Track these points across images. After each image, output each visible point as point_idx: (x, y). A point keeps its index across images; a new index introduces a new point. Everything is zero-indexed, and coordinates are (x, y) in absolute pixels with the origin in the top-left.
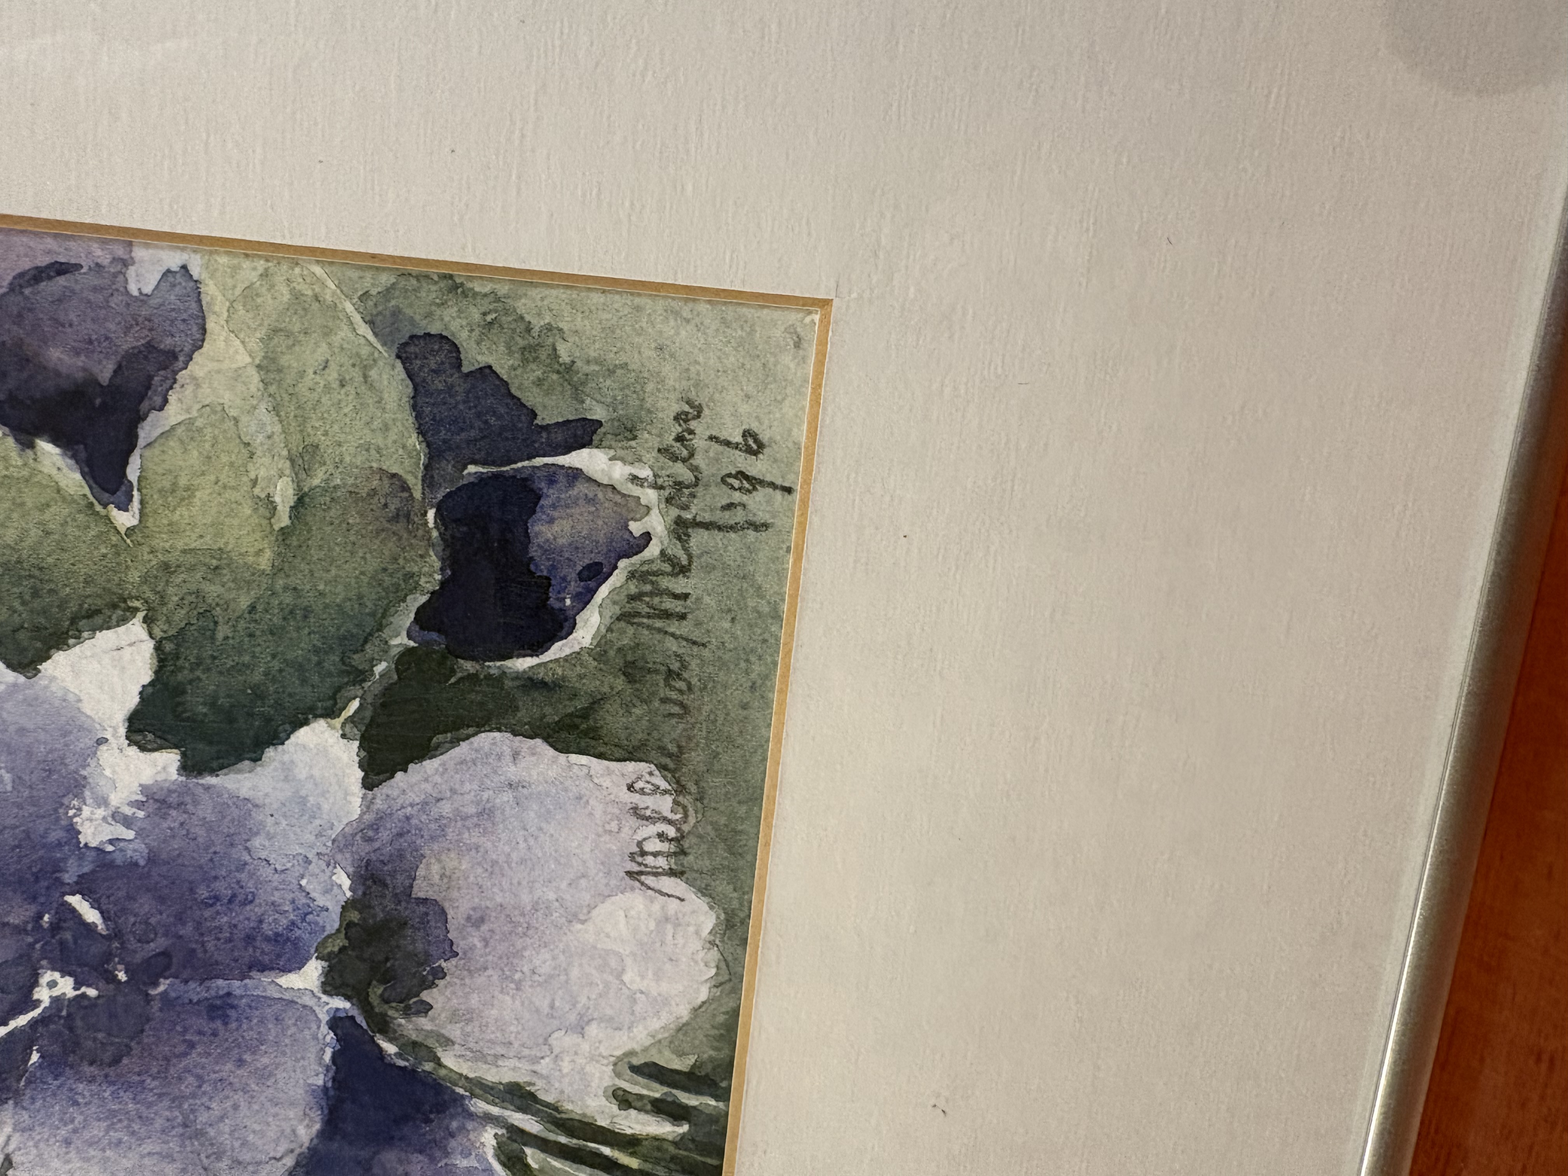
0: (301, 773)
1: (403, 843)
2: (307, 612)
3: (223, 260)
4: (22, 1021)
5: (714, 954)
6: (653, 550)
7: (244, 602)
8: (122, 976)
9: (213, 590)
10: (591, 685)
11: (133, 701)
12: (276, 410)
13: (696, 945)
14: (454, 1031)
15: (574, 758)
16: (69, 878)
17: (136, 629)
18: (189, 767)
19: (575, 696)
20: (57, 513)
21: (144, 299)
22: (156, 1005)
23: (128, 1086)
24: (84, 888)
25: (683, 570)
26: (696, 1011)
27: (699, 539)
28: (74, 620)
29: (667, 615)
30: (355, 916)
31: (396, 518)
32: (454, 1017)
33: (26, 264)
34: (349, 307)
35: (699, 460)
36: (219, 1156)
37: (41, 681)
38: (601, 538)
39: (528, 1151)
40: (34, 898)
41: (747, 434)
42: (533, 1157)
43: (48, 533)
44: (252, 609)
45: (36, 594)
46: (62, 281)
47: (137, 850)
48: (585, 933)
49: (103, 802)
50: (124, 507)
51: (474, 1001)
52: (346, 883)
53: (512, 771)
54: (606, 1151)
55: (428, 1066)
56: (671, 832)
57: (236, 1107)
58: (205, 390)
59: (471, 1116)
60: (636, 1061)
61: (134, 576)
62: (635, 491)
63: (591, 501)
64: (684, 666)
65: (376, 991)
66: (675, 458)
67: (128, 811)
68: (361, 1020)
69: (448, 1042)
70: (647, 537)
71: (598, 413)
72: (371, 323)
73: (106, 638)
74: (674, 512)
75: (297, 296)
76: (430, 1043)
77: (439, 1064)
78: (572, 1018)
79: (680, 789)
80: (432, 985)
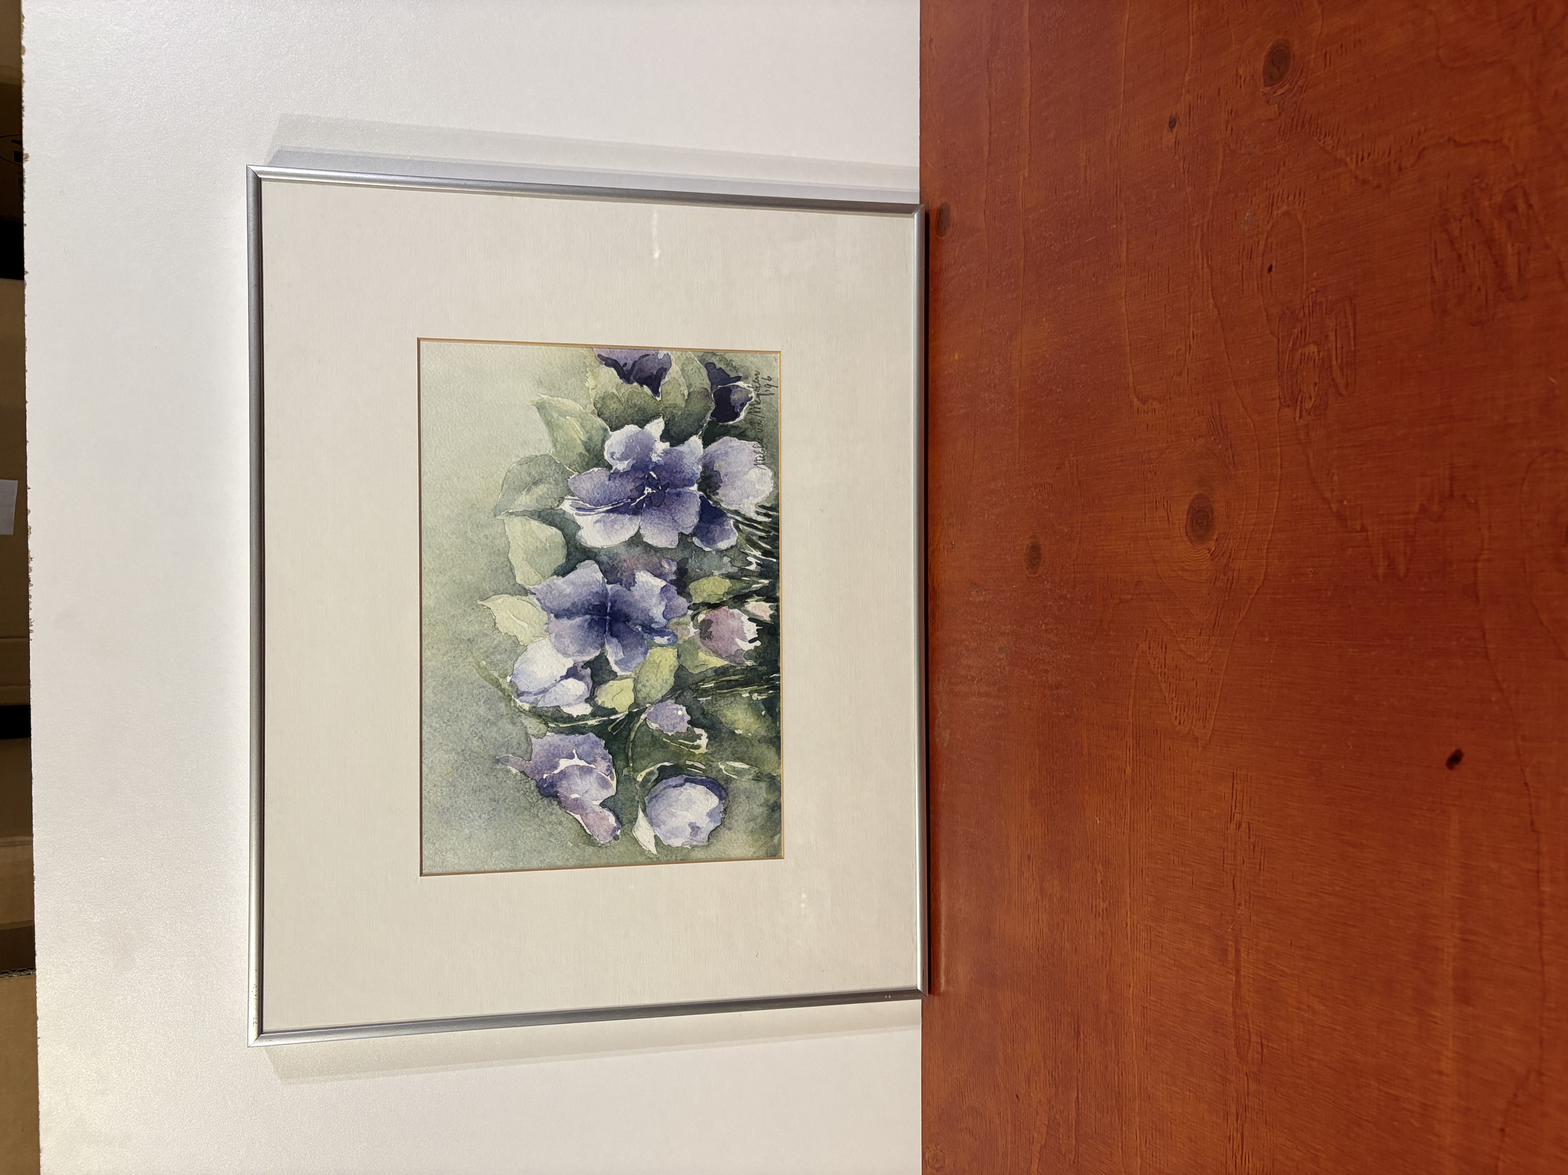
0: (691, 446)
1: (711, 459)
2: (691, 415)
3: (674, 352)
4: (642, 498)
5: (773, 481)
6: (753, 400)
7: (680, 413)
8: (660, 488)
9: (675, 411)
10: (744, 426)
11: (661, 433)
12: (684, 378)
13: (769, 479)
14: (723, 499)
15: (742, 441)
16: (650, 468)
17: (661, 419)
18: (672, 445)
19: (741, 429)
20: (647, 398)
21: (661, 359)
22: (666, 494)
23: (662, 511)
24: (653, 470)
25: (759, 403)
26: (770, 493)
27: (761, 397)
28: (650, 418)
29: (757, 412)
30: (703, 475)
31: (706, 396)
32: (723, 495)
33: (641, 355)
34: (696, 359)
35: (760, 382)
36: (680, 526)
37: (645, 430)
38: (743, 398)
39: (740, 525)
40: (643, 472)
41: (768, 377)
42: (741, 526)
43: (645, 402)
44: (681, 414)
45: (644, 413)
46: (647, 357)
47: (662, 463)
48: (747, 477)
49: (656, 453)
50: (659, 397)
51: (727, 492)
52: (700, 467)
53: (730, 444)
54: (755, 525)
55: (719, 506)
56: (762, 456)
57: (682, 516)
58: (672, 375)
59: (728, 517)
60: (760, 505)
61: (660, 409)
62: (749, 389)
63: (741, 391)
64: (761, 422)
65: (708, 490)
66: (755, 382)
67: (660, 454)
68: (705, 497)
69: (722, 501)
70: (752, 397)
71: (741, 375)
72: (700, 361)
73: (656, 421)
74: (756, 392)
75: (687, 357)
76: (719, 501)
77: (721, 506)
78: (746, 495)
79: (763, 447)
80: (718, 489)
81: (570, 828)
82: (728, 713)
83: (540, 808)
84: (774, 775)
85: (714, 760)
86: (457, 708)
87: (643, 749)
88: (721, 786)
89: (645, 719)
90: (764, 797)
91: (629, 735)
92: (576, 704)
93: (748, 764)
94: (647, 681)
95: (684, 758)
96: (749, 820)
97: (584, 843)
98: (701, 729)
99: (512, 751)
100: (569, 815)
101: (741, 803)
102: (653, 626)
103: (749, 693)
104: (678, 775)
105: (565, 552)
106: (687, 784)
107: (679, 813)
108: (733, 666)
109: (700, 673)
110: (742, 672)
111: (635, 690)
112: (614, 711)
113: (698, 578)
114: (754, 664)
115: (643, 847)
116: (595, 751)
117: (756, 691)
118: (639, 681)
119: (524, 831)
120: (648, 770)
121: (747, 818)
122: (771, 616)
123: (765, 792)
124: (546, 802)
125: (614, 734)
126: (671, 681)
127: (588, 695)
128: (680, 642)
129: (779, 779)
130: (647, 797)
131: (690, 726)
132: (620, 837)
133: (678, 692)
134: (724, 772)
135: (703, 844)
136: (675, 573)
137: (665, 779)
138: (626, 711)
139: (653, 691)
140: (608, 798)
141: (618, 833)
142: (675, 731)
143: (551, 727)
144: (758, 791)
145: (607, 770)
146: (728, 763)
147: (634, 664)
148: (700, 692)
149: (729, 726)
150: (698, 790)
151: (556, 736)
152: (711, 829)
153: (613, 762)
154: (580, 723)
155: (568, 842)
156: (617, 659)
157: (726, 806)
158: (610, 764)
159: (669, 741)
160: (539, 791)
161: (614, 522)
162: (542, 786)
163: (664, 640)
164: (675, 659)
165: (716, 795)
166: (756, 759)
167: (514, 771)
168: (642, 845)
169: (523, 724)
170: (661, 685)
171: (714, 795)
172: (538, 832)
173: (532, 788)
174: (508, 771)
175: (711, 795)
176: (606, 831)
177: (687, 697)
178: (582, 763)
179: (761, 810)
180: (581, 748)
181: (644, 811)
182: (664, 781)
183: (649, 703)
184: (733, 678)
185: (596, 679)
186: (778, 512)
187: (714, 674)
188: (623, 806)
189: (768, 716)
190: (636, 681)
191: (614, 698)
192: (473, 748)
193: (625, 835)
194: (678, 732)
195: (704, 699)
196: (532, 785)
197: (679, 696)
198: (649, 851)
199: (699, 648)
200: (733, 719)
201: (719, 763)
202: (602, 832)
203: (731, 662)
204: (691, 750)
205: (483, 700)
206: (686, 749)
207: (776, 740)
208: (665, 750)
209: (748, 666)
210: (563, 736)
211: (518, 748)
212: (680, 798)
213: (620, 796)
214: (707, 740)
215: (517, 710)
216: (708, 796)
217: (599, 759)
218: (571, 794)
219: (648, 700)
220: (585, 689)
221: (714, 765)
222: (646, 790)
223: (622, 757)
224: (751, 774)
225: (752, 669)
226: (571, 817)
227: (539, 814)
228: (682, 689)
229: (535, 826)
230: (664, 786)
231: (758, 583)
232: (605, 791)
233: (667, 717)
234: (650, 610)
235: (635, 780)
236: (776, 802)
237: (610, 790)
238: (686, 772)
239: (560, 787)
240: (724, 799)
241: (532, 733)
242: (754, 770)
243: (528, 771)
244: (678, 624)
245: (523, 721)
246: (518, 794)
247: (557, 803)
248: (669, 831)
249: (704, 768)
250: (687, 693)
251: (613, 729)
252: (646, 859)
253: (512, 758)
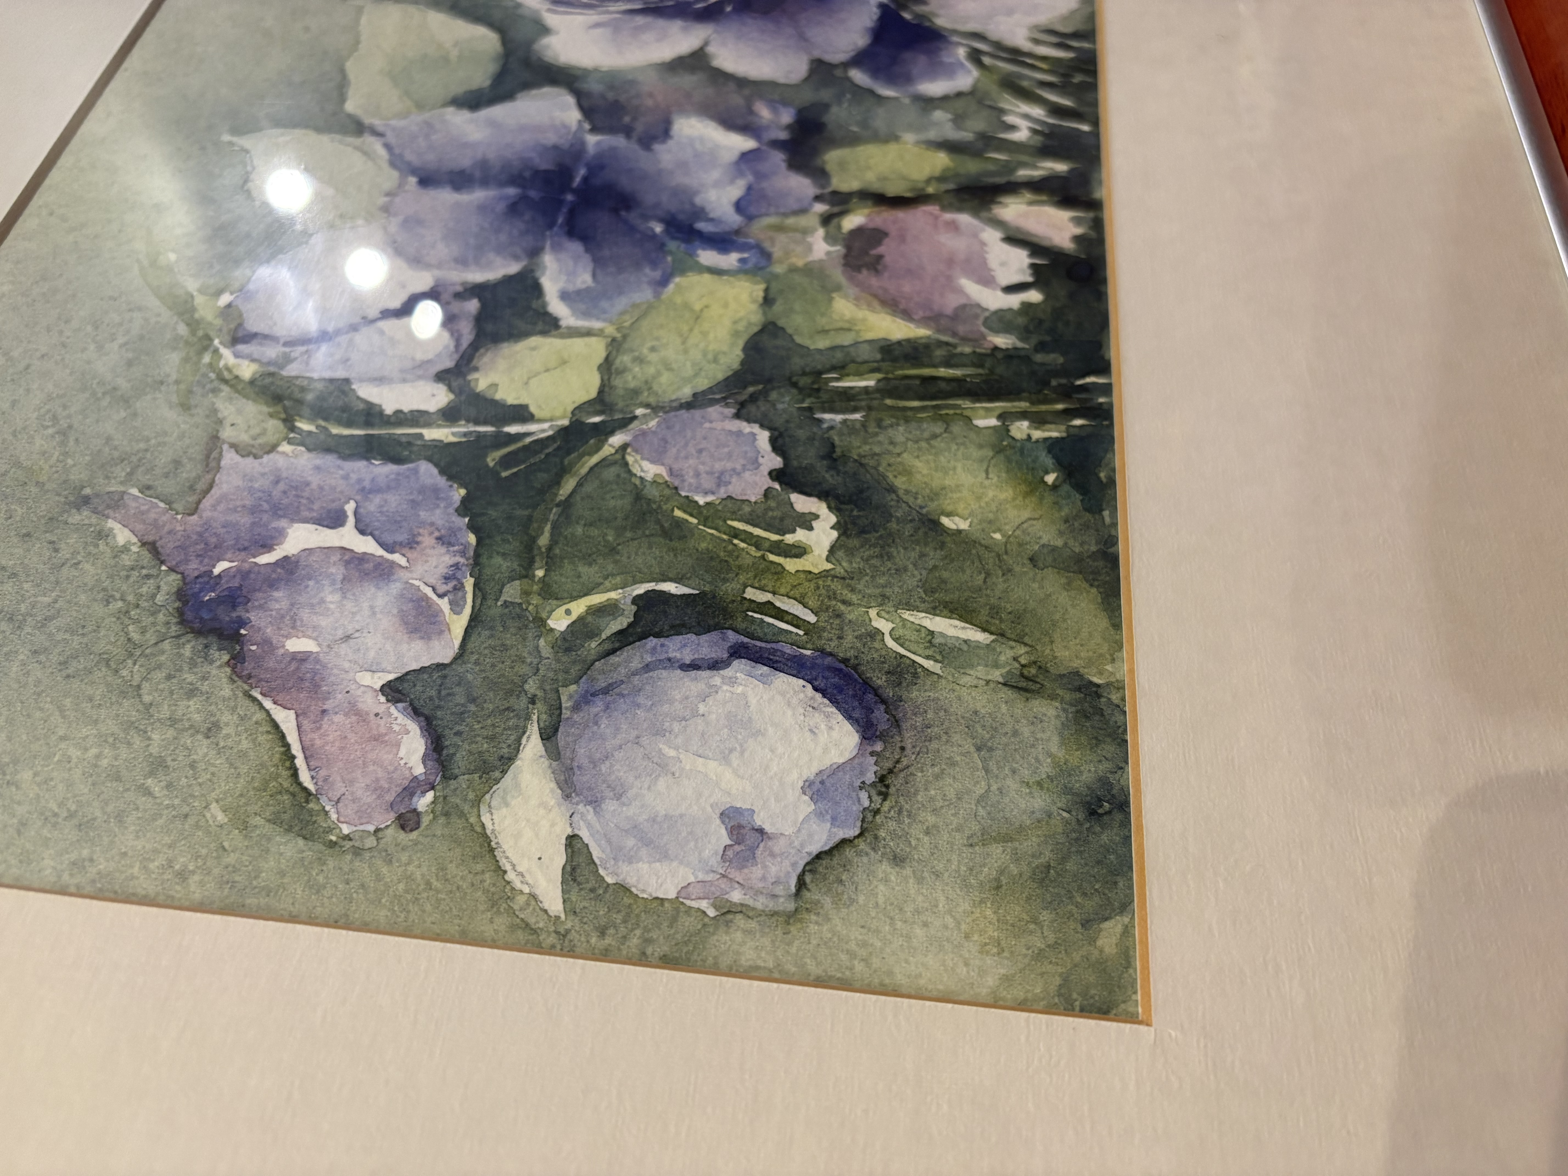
14: (941, 11)
23: (773, 21)
26: (1072, 12)
32: (942, 7)
36: (816, 47)
39: (985, 58)
51: (951, 2)
54: (1031, 62)
55: (929, 23)
57: (826, 30)
59: (951, 42)
60: (1045, 28)
68: (892, 6)
69: (938, 14)
76: (930, 14)
77: (934, 22)
78: (1004, 11)
81: (243, 754)
82: (918, 464)
83: (159, 667)
84: (1096, 680)
85: (854, 598)
86: (37, 350)
87: (594, 532)
88: (876, 691)
89: (624, 447)
90: (1050, 755)
91: (557, 482)
92: (404, 381)
93: (984, 630)
94: (653, 349)
95: (742, 578)
96: (986, 838)
97: (275, 820)
98: (814, 500)
99: (146, 479)
100: (254, 708)
101: (953, 764)
102: (701, 226)
103: (1000, 417)
104: (708, 630)
105: (492, 68)
106: (739, 668)
107: (688, 762)
108: (947, 344)
109: (833, 348)
110: (978, 359)
111: (607, 367)
112: (522, 414)
113: (853, 140)
114: (1020, 344)
115: (511, 876)
116: (423, 514)
117: (1023, 415)
118: (626, 346)
119: (63, 738)
120: (596, 599)
121: (975, 827)
122: (1077, 239)
123: (1056, 739)
124: (187, 651)
125: (504, 474)
126: (733, 357)
127: (449, 364)
128: (779, 269)
129: (1115, 697)
130: (573, 688)
131: (777, 486)
132: (425, 820)
133: (751, 389)
134: (890, 643)
135: (771, 905)
136: (789, 127)
137: (657, 635)
138: (563, 417)
139: (665, 378)
140: (423, 669)
141: (424, 802)
142: (722, 493)
143: (300, 431)
144: (1026, 731)
145: (447, 579)
146: (906, 615)
147: (622, 303)
148: (824, 396)
149: (919, 501)
150: (783, 694)
151: (307, 455)
152: (815, 848)
153: (477, 555)
154: (399, 431)
155: (214, 805)
156: (571, 288)
157: (888, 764)
158: (462, 560)
159: (695, 521)
160: (180, 612)
161: (638, 30)
162: (196, 595)
163: (731, 260)
164: (754, 307)
165: (849, 717)
166: (1018, 617)
167: (122, 536)
168: (508, 867)
169: (215, 411)
170: (694, 364)
171: (840, 717)
172: (113, 746)
173: (160, 599)
174: (103, 535)
175: (828, 716)
176: (376, 789)
177: (780, 406)
178: (366, 545)
179: (1039, 802)
180: (377, 500)
181: (548, 735)
182: (652, 642)
183: (647, 406)
184: (942, 372)
185: (489, 327)
186: (1094, 42)
187: (879, 356)
188: (472, 708)
189: (1066, 488)
190: (615, 345)
191: (534, 382)
192: (22, 458)
193: (447, 814)
194: (730, 497)
195: (839, 418)
196: (164, 588)
197: (753, 398)
198: (533, 896)
199: (838, 288)
200: (936, 484)
201: (873, 613)
202: (359, 789)
203: (938, 331)
204: (772, 557)
205: (121, 340)
206: (752, 550)
207: (1101, 563)
208: (676, 544)
209: (996, 348)
210: (330, 460)
211: (166, 476)
212: (702, 708)
213: (469, 671)
214: (835, 534)
215: (212, 376)
216: (817, 719)
217: (427, 540)
218: (288, 637)
219: (644, 397)
220: (446, 347)
221: (852, 614)
222: (574, 662)
223: (515, 545)
224: (996, 666)
225: (1010, 355)
226: (259, 716)
227: (146, 686)
228: (770, 381)
229: (111, 726)
230: (648, 658)
231: (1035, 167)
232: (418, 645)
233: (700, 451)
234: (696, 193)
235: (541, 622)
236: (1104, 782)
237: (436, 644)
238: (741, 625)
239: (261, 607)
240: (882, 737)
241: (232, 440)
242: (1010, 654)
243: (167, 546)
244: (780, 229)
245: (220, 404)
246: (99, 610)
247: (226, 657)
248: (635, 829)
249: (812, 619)
250: (783, 396)
251: (506, 463)
252: (513, 928)
253: (136, 498)
